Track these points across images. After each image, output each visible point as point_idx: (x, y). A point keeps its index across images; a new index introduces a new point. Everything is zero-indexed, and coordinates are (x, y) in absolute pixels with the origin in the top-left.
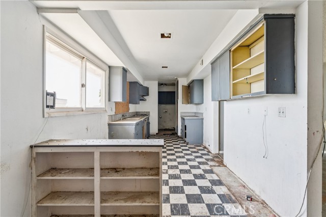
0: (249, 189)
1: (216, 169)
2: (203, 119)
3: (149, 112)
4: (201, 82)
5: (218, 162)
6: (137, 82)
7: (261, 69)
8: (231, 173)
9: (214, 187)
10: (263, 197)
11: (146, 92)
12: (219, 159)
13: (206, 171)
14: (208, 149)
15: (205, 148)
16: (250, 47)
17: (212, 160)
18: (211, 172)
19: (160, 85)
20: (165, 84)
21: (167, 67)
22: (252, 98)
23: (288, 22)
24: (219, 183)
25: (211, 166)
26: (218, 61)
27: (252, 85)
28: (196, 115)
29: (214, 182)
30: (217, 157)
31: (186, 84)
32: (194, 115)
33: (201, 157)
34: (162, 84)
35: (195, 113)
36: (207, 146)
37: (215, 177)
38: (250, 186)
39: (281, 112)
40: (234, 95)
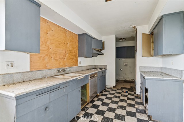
3: (106, 66)
20: (124, 38)
34: (121, 39)
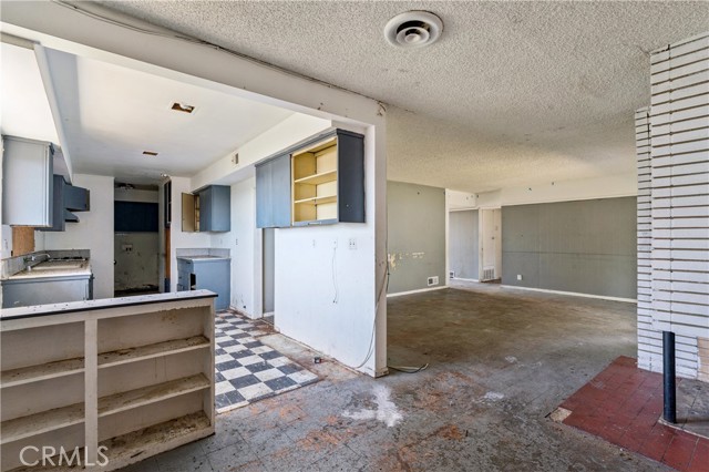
0: (315, 352)
1: (264, 340)
2: (229, 261)
3: (89, 251)
4: (226, 191)
5: (264, 329)
6: (62, 177)
7: (330, 189)
8: (288, 340)
9: (269, 362)
10: (333, 355)
11: (82, 200)
12: (266, 325)
13: (249, 345)
14: (241, 314)
15: (236, 312)
16: (317, 155)
17: (255, 329)
18: (259, 344)
19: (118, 185)
20: (131, 185)
21: (155, 154)
22: (319, 225)
23: (358, 142)
24: (275, 354)
25: (255, 337)
26: (270, 165)
27: (319, 208)
28: (210, 253)
29: (267, 356)
30: (261, 323)
31: (189, 190)
32: (206, 253)
33: (234, 328)
34: (123, 185)
35: (209, 249)
36: (240, 309)
37: (266, 349)
38: (317, 348)
39: (352, 244)
40: (296, 220)
